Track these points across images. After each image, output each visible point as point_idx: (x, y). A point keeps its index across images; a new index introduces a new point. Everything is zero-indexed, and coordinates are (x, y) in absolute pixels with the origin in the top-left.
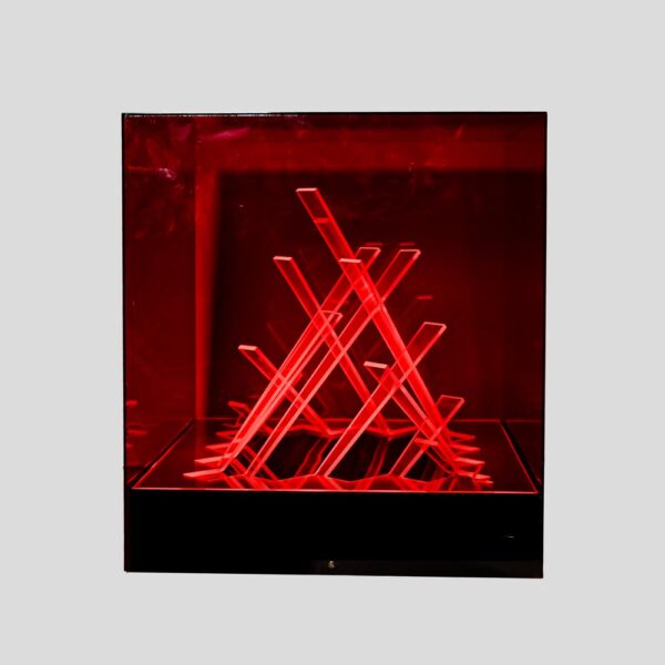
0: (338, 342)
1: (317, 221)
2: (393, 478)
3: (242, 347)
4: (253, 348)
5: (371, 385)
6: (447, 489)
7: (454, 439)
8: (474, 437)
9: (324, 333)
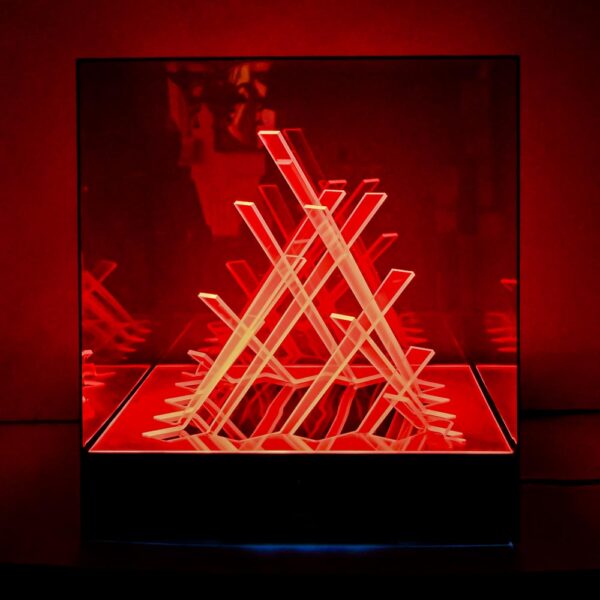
0: (302, 290)
1: (279, 163)
2: (362, 435)
3: (202, 295)
4: (213, 296)
5: (338, 337)
6: (416, 449)
7: (423, 388)
8: (443, 386)
9: (288, 279)
